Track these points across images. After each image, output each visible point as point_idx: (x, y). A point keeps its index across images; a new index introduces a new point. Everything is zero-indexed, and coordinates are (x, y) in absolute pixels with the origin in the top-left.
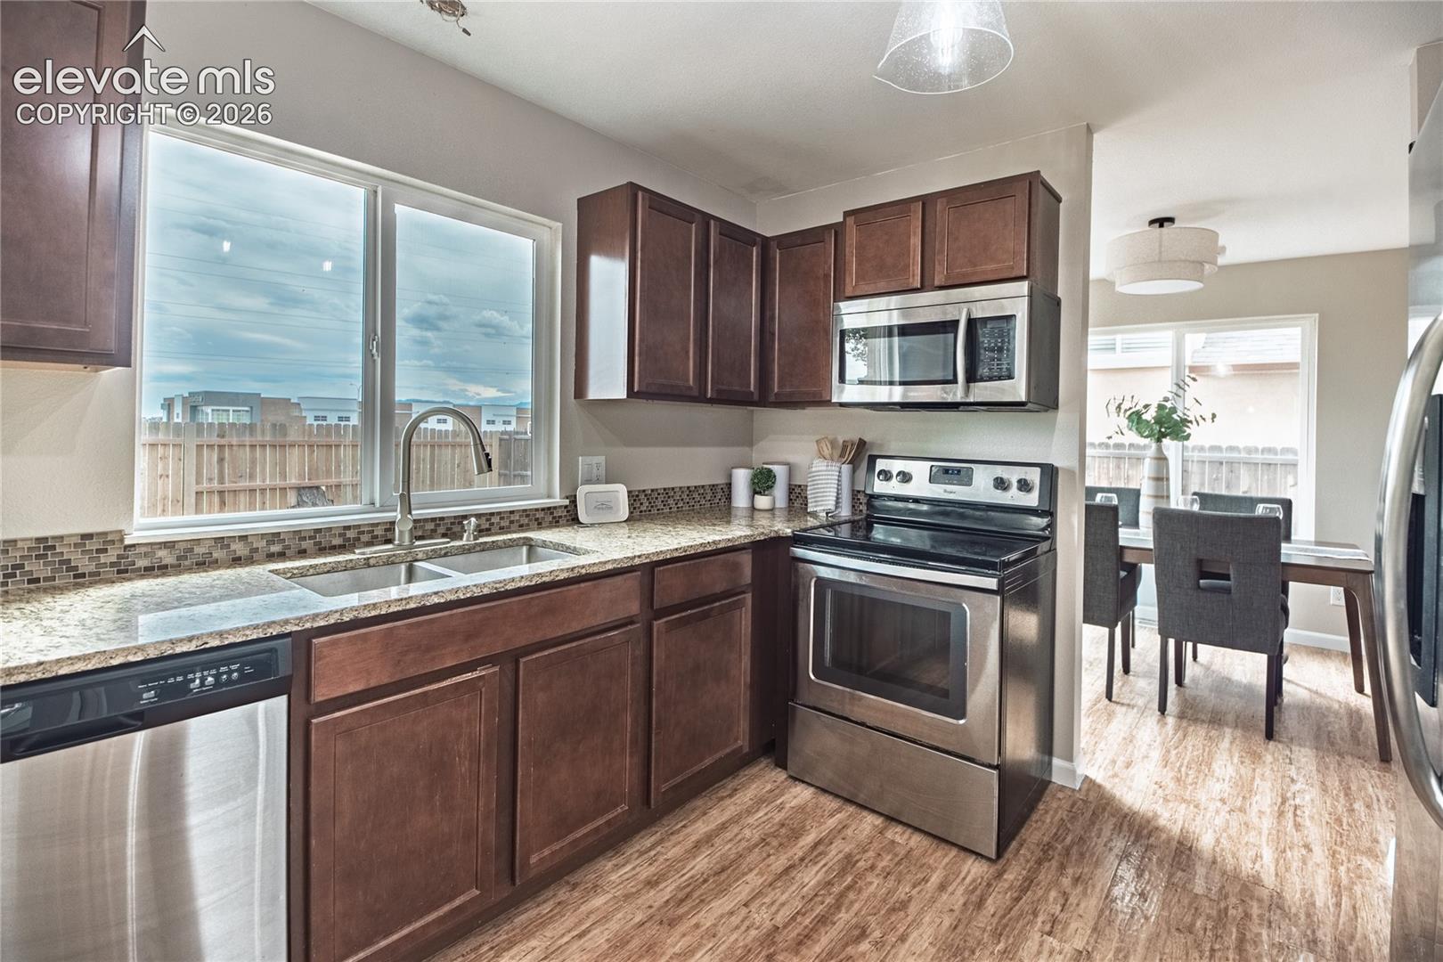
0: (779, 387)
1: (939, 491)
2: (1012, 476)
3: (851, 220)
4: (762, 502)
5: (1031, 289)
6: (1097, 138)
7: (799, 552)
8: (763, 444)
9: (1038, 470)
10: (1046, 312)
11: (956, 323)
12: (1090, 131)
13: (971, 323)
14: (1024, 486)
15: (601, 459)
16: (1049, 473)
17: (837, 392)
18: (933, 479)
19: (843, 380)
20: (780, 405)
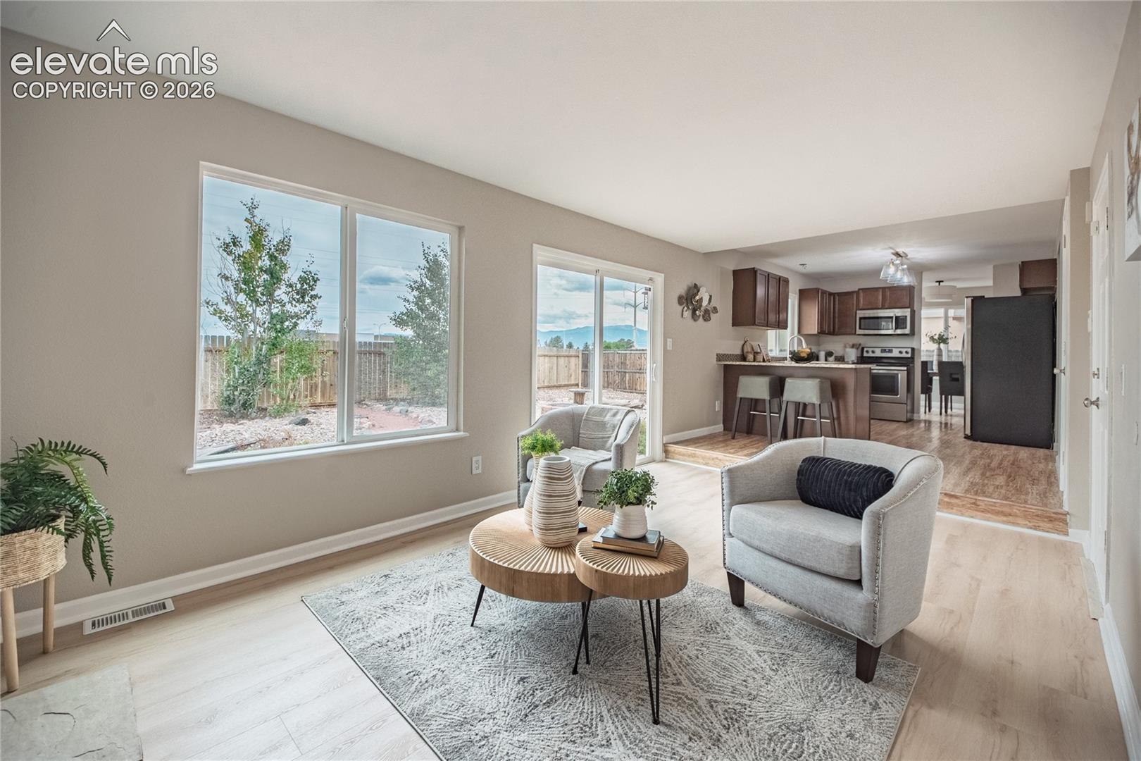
1: (884, 355)
2: (904, 350)
3: (860, 291)
5: (910, 309)
8: (831, 345)
9: (909, 349)
10: (913, 313)
11: (892, 317)
12: (921, 272)
13: (896, 317)
14: (907, 352)
16: (913, 349)
17: (859, 331)
18: (882, 352)
19: (860, 328)
20: (837, 335)
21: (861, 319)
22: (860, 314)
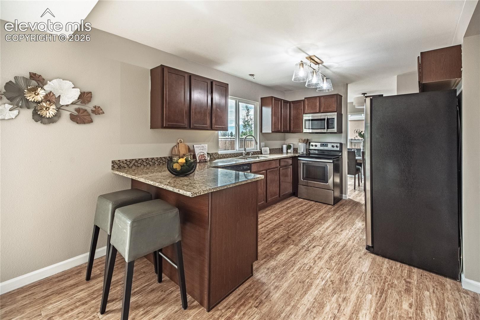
0: (293, 129)
1: (322, 148)
2: (335, 145)
3: (306, 99)
4: (289, 151)
5: (337, 113)
6: (348, 85)
7: (299, 158)
8: (287, 140)
9: (339, 144)
10: (340, 116)
11: (324, 119)
12: (347, 84)
13: (328, 119)
14: (337, 147)
15: (264, 143)
16: (341, 144)
17: (305, 130)
18: (321, 146)
19: (305, 128)
20: (292, 133)
21: (306, 120)
22: (306, 117)
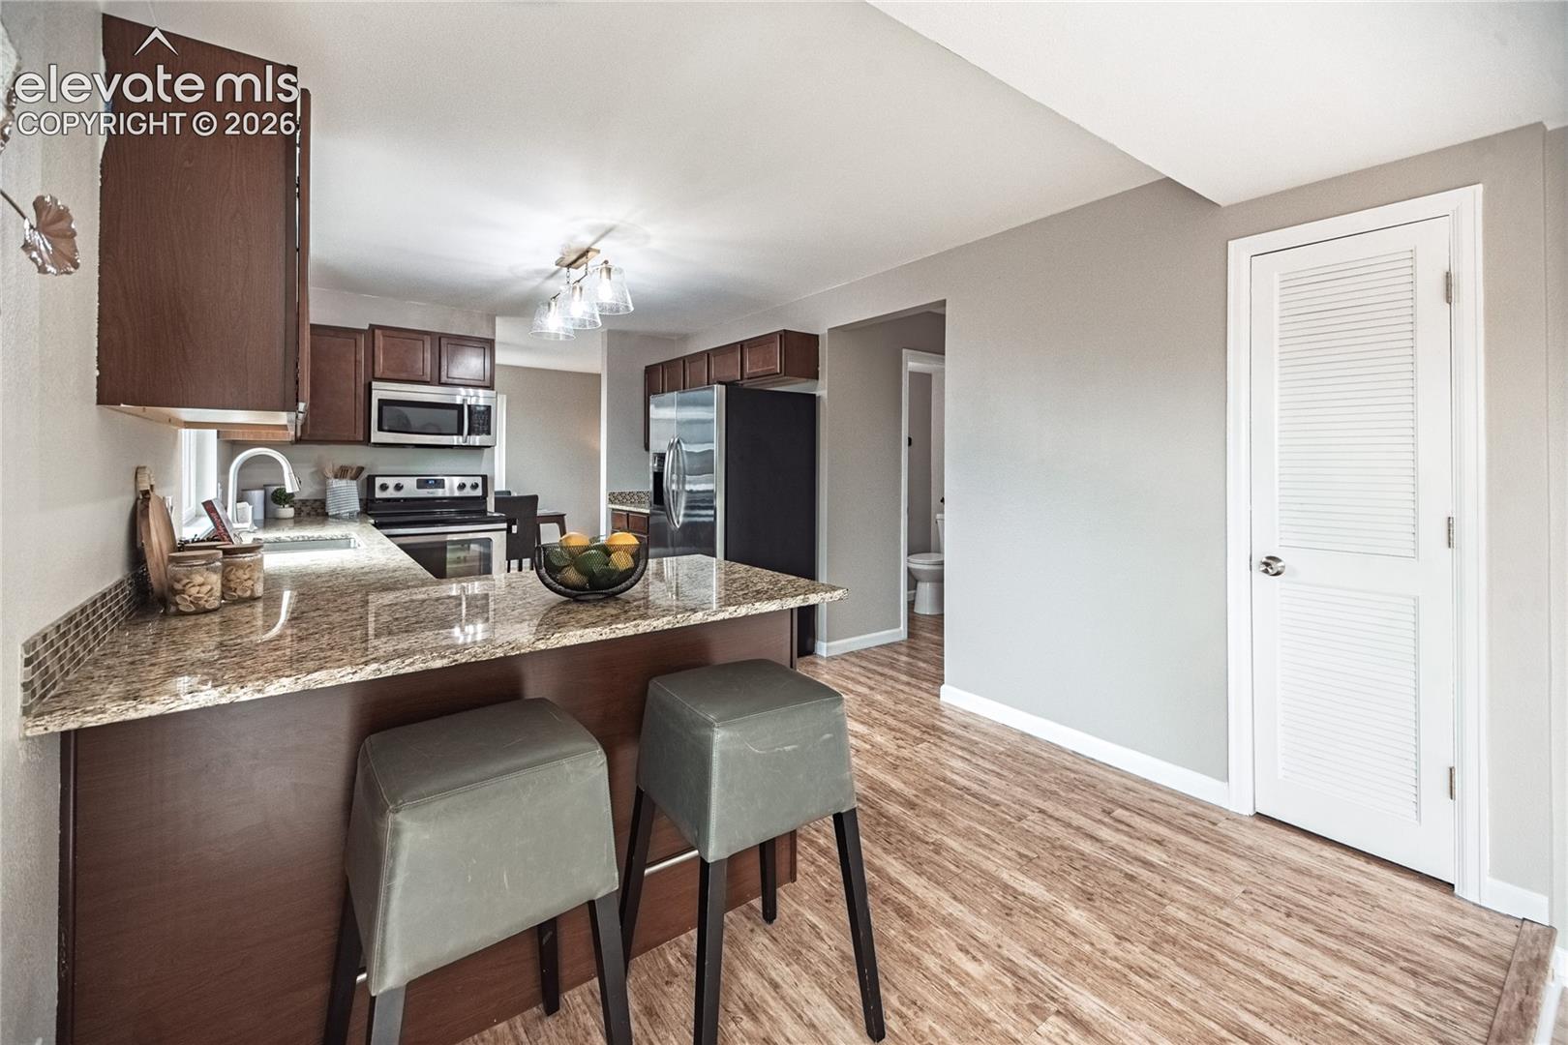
1: (424, 493)
12: (494, 317)
14: (474, 486)
16: (484, 479)
17: (377, 436)
18: (419, 487)
19: (380, 429)
21: (382, 403)
22: (382, 391)
